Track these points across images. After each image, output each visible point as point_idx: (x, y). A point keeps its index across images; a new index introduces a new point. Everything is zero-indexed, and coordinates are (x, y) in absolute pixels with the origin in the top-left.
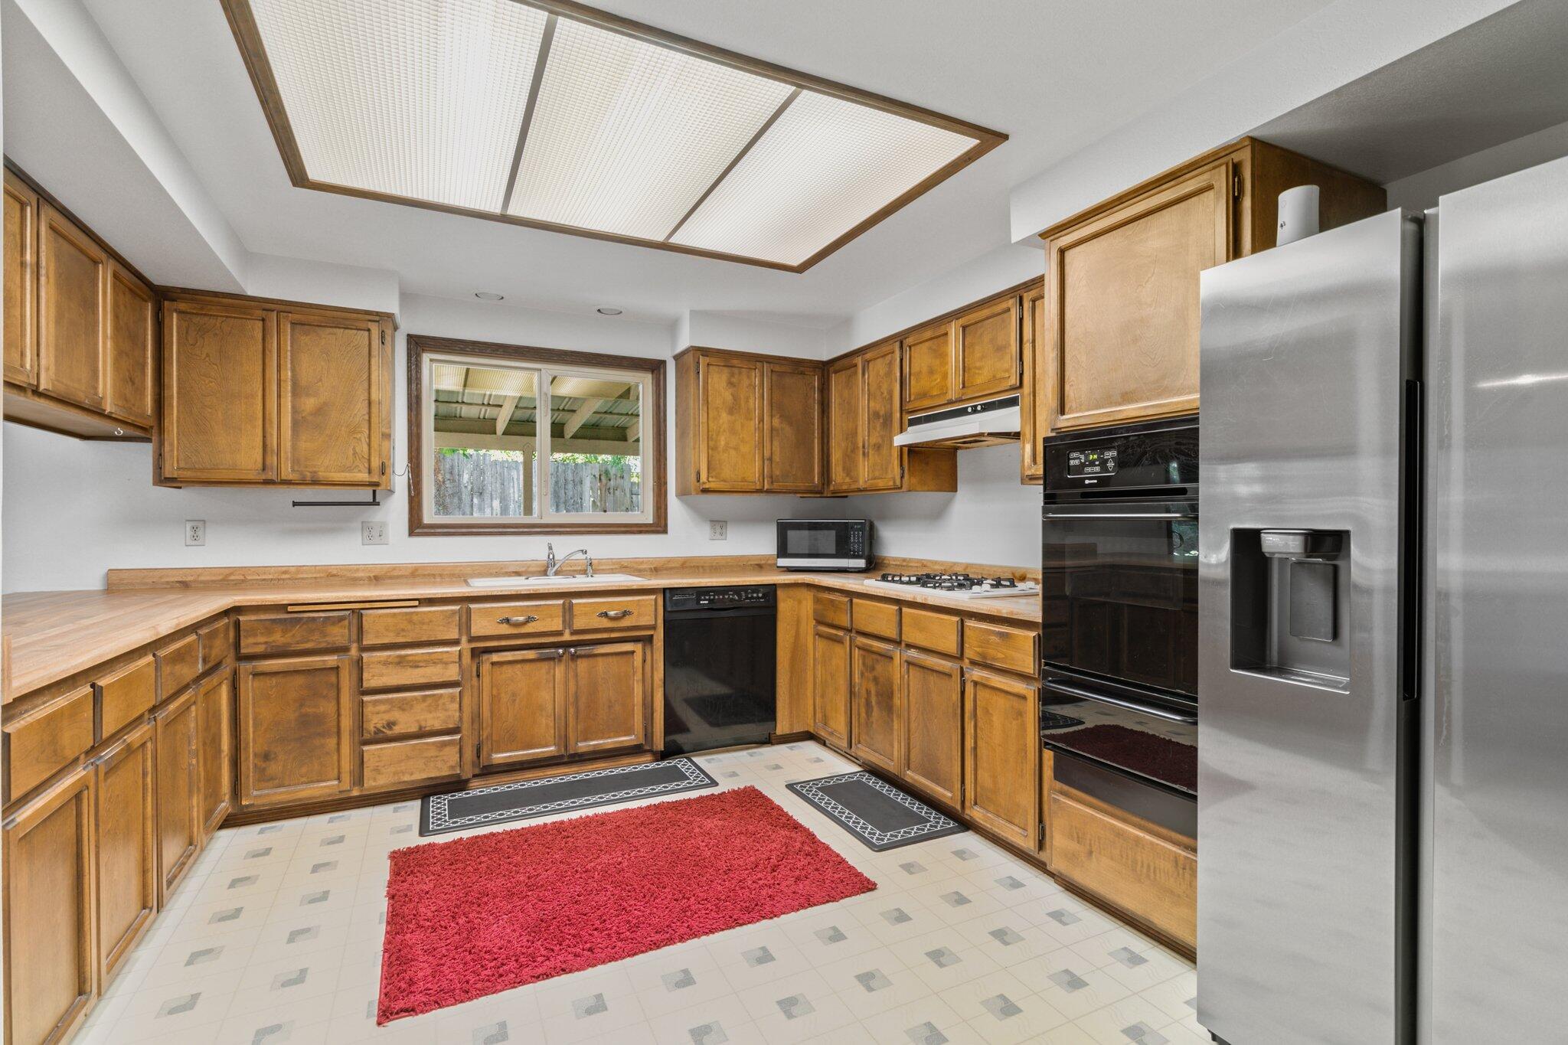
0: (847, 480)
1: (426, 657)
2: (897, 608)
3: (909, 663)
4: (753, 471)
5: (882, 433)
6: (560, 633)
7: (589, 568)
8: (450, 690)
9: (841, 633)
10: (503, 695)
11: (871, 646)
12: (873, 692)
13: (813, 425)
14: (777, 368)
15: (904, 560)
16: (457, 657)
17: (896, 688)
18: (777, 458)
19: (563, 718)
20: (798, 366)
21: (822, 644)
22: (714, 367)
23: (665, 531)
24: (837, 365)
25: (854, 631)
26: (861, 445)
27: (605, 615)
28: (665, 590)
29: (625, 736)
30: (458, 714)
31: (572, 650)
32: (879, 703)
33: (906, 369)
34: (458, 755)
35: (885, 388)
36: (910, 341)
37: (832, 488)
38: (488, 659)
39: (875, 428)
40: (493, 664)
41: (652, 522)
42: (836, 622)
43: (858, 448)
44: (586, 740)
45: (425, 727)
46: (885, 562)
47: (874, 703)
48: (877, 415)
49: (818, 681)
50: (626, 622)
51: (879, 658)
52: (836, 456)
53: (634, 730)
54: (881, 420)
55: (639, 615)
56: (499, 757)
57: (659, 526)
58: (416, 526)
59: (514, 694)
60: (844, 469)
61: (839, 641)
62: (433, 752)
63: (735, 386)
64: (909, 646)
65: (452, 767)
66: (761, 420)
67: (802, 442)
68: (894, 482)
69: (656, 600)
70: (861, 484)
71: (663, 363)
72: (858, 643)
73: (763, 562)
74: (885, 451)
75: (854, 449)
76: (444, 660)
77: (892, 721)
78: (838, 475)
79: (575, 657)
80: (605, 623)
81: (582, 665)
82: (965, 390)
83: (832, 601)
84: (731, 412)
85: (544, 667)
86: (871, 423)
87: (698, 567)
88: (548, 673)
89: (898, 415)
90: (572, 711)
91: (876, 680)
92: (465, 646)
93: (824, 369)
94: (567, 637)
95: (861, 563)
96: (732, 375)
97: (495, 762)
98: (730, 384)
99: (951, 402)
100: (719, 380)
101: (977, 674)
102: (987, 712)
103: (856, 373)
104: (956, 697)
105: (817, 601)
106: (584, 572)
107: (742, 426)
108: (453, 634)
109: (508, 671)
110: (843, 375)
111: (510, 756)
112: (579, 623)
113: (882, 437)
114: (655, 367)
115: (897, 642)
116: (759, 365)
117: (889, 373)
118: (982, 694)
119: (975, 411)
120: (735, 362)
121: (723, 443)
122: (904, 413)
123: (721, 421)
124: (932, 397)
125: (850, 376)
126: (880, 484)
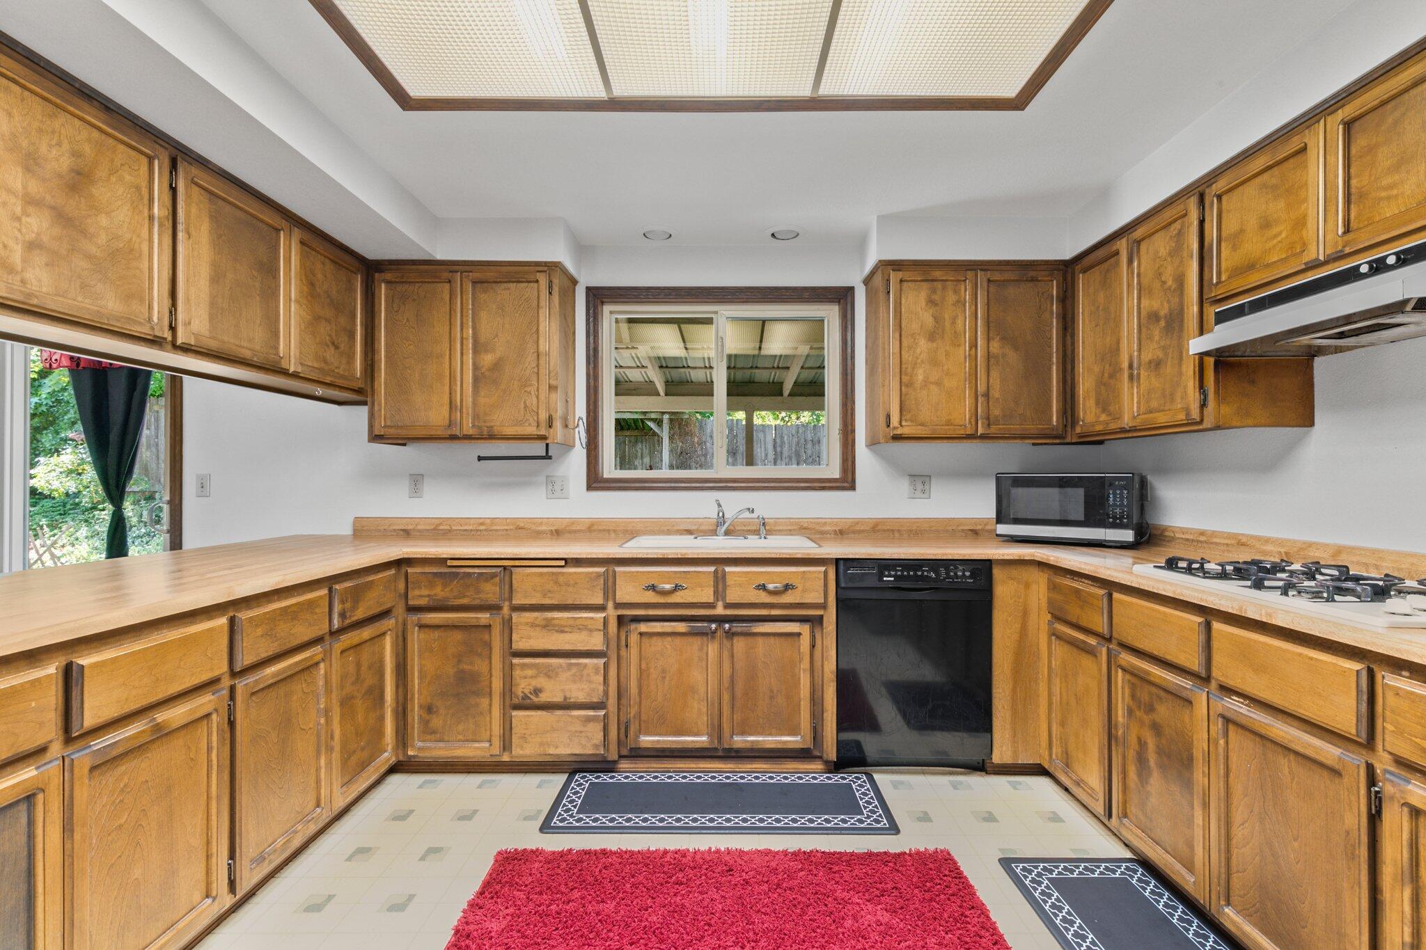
0: (1103, 417)
1: (571, 622)
2: (1200, 620)
3: (1227, 721)
4: (962, 412)
5: (1162, 343)
6: (711, 606)
7: (762, 528)
8: (595, 661)
9: (1092, 641)
10: (652, 670)
11: (1148, 673)
12: (1152, 746)
13: (1051, 347)
14: (997, 276)
15: (1202, 533)
16: (602, 624)
17: (1198, 754)
18: (996, 393)
19: (716, 705)
20: (1026, 270)
21: (1060, 650)
22: (910, 284)
23: (852, 487)
24: (1087, 261)
25: (1114, 641)
26: (1125, 365)
27: (763, 587)
28: (837, 561)
29: (789, 735)
30: (601, 688)
31: (727, 626)
32: (1163, 765)
34: (602, 734)
35: (1169, 275)
36: (1220, 186)
37: (1078, 430)
38: (636, 629)
39: (1150, 338)
40: (641, 634)
41: (838, 477)
42: (1084, 623)
43: (1121, 369)
44: (743, 733)
45: (570, 698)
46: (1167, 534)
47: (1153, 762)
48: (1154, 317)
49: (1056, 699)
50: (788, 598)
51: (1162, 694)
52: (1085, 385)
53: (800, 729)
54: (1162, 323)
55: (804, 591)
56: (647, 740)
57: (847, 481)
58: (595, 481)
59: (664, 671)
60: (1097, 403)
61: (1089, 651)
62: (578, 726)
63: (936, 305)
64: (1226, 690)
65: (596, 746)
66: (974, 345)
67: (1034, 370)
68: (1188, 414)
69: (826, 573)
70: (1127, 421)
71: (851, 290)
72: (1123, 663)
73: (979, 527)
74: (1169, 369)
75: (1115, 373)
76: (589, 627)
78: (1089, 414)
79: (730, 635)
80: (764, 598)
81: (740, 644)
82: (1350, 236)
83: (1077, 591)
84: (932, 337)
85: (697, 642)
86: (1144, 330)
87: (893, 531)
88: (701, 649)
89: (1196, 309)
90: (726, 697)
91: (1156, 728)
92: (612, 613)
93: (1066, 271)
94: (720, 610)
95: (1128, 535)
96: (934, 291)
97: (643, 745)
98: (931, 302)
99: (1316, 266)
100: (915, 301)
103: (1117, 264)
104: (1353, 823)
105: (1053, 587)
106: (756, 532)
107: (947, 354)
108: (599, 600)
109: (658, 643)
110: (1096, 274)
111: (658, 741)
112: (733, 596)
113: (1164, 348)
114: (842, 296)
115: (1201, 679)
116: (970, 274)
117: (1179, 249)
119: (1379, 268)
120: (937, 274)
121: (920, 377)
122: (1206, 305)
123: (918, 351)
124: (1268, 266)
125: (1108, 271)
126: (1162, 419)
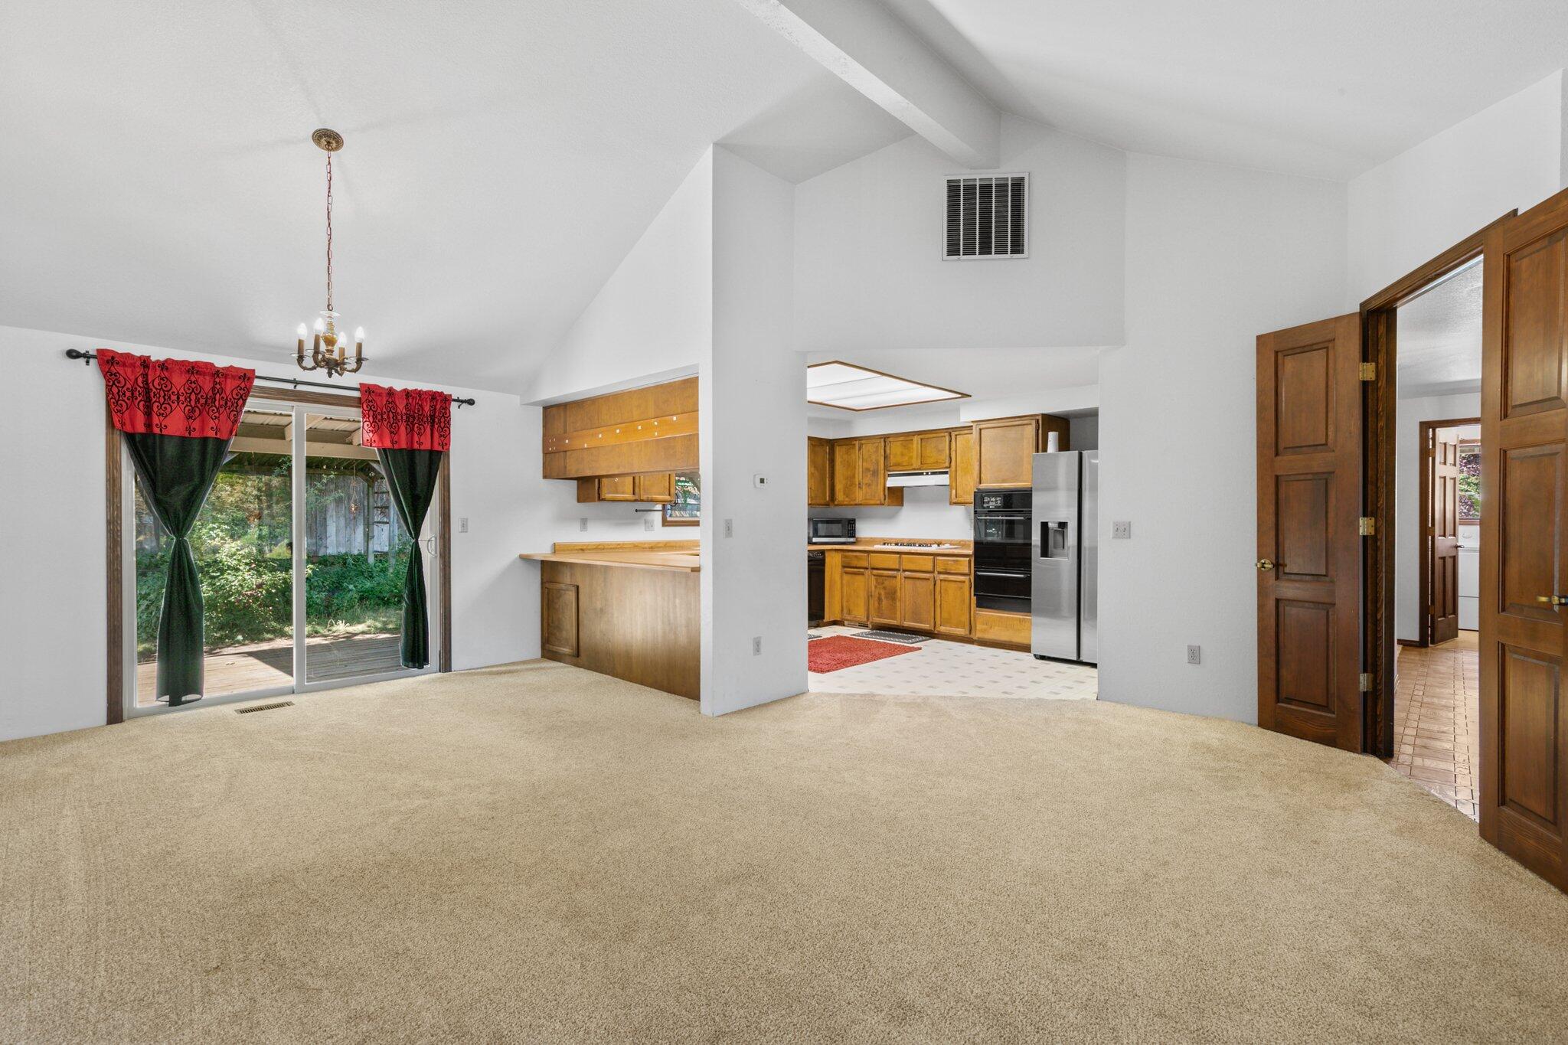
0: (847, 499)
3: (906, 577)
5: (872, 479)
9: (862, 570)
11: (882, 573)
12: (883, 593)
13: (827, 469)
15: (873, 535)
17: (897, 589)
18: (813, 488)
20: (821, 442)
21: (846, 578)
24: (839, 442)
25: (871, 568)
26: (857, 483)
32: (886, 598)
33: (888, 451)
35: (874, 457)
36: (891, 439)
37: (836, 503)
39: (866, 476)
42: (858, 565)
43: (855, 484)
46: (859, 538)
47: (883, 598)
48: (868, 470)
49: (845, 594)
51: (887, 578)
52: (839, 487)
54: (871, 473)
58: (665, 523)
60: (844, 494)
61: (863, 574)
64: (904, 571)
67: (823, 479)
68: (877, 503)
70: (856, 500)
72: (874, 573)
74: (873, 488)
75: (852, 484)
77: (895, 603)
78: (840, 496)
82: (922, 465)
83: (856, 556)
86: (864, 472)
89: (883, 471)
91: (884, 588)
93: (832, 443)
99: (914, 469)
101: (942, 577)
102: (946, 590)
103: (855, 447)
104: (932, 587)
105: (845, 557)
110: (843, 448)
113: (872, 481)
115: (898, 570)
117: (877, 451)
118: (943, 583)
119: (927, 474)
122: (886, 471)
124: (903, 465)
125: (850, 449)
126: (872, 502)
